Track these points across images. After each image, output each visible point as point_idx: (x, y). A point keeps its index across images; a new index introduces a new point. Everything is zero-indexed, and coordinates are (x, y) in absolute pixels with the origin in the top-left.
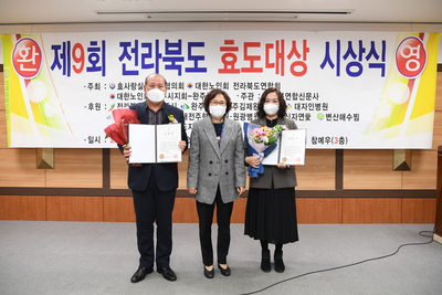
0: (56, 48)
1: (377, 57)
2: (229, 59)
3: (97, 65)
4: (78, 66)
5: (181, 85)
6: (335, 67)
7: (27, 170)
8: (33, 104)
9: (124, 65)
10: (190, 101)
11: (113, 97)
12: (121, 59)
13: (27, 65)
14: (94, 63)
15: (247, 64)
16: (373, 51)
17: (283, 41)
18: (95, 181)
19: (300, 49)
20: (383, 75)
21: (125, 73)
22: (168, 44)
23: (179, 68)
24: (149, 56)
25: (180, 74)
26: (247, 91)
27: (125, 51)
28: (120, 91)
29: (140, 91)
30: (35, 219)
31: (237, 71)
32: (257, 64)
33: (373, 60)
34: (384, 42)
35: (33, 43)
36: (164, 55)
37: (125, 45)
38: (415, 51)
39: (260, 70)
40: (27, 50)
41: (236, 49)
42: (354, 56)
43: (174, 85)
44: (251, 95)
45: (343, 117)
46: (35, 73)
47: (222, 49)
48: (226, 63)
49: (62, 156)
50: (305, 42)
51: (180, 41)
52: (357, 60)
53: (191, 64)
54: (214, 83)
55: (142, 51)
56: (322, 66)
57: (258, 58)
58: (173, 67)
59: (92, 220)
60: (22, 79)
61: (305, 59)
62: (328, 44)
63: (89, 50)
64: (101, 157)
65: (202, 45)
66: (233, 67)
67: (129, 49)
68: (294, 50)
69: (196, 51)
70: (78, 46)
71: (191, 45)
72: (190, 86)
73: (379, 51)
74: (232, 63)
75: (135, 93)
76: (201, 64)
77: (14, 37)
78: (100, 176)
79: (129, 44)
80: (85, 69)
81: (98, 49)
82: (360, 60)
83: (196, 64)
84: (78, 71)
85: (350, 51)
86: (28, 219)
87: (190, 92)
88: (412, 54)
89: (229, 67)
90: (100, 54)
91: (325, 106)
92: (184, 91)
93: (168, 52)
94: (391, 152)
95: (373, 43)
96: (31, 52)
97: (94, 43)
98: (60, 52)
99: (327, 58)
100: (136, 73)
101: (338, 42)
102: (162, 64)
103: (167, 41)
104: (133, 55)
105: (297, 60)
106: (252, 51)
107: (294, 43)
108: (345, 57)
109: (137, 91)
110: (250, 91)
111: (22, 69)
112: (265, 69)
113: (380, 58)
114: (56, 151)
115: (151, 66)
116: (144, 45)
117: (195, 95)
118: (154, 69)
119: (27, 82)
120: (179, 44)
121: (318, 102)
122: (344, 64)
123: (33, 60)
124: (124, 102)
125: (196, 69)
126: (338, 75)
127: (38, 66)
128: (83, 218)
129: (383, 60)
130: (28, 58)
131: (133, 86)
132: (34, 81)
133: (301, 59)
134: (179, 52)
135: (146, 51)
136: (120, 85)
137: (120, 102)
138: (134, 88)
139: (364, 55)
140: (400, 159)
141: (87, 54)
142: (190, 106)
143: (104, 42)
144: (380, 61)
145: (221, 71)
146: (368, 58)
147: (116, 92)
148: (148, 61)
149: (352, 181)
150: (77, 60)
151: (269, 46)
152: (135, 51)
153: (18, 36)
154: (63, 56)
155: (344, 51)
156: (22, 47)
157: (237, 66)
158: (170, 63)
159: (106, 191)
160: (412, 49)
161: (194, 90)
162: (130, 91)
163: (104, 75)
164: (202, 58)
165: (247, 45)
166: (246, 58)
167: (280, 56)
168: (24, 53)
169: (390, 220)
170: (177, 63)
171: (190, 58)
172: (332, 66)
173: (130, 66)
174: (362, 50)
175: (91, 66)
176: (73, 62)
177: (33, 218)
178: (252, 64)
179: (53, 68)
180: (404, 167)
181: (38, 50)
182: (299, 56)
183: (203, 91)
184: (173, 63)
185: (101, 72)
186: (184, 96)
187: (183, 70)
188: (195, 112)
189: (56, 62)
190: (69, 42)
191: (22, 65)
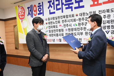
0: (28, 8)
3: (41, 12)
4: (35, 13)
5: (73, 16)
8: (24, 29)
9: (50, 10)
10: (77, 22)
11: (47, 24)
12: (49, 8)
14: (40, 11)
21: (51, 13)
23: (71, 7)
24: (59, 4)
25: (72, 10)
27: (50, 4)
28: (49, 21)
29: (56, 20)
31: (101, 4)
35: (22, 8)
37: (49, 2)
40: (21, 10)
43: (70, 16)
44: (109, 16)
46: (24, 18)
48: (94, 1)
54: (88, 12)
58: (69, 8)
60: (20, 20)
63: (38, 6)
66: (98, 2)
67: (51, 3)
70: (35, 6)
72: (77, 15)
74: (97, 0)
75: (54, 21)
79: (51, 1)
80: (37, 14)
81: (41, 6)
83: (79, 4)
84: (35, 15)
87: (77, 18)
89: (96, 3)
92: (75, 18)
93: (66, 2)
96: (22, 11)
97: (39, 4)
98: (30, 9)
100: (54, 13)
102: (64, 7)
104: (53, 6)
109: (55, 20)
110: (108, 13)
111: (20, 17)
115: (60, 9)
116: (56, 0)
117: (80, 19)
118: (61, 10)
119: (22, 21)
123: (23, 13)
124: (51, 25)
125: (79, 7)
130: (22, 13)
131: (54, 18)
132: (24, 21)
135: (57, 3)
136: (49, 18)
137: (49, 25)
138: (54, 19)
141: (38, 8)
142: (78, 24)
143: (42, 2)
145: (91, 6)
148: (59, 7)
150: (35, 11)
152: (53, 4)
153: (19, 6)
154: (31, 11)
158: (67, 6)
161: (79, 17)
162: (53, 21)
163: (43, 15)
164: (82, 1)
170: (70, 6)
173: (52, 10)
175: (39, 12)
179: (28, 15)
183: (83, 17)
184: (69, 6)
185: (42, 14)
186: (75, 20)
187: (73, 8)
188: (80, 27)
189: (29, 13)
190: (32, 5)
191: (20, 16)
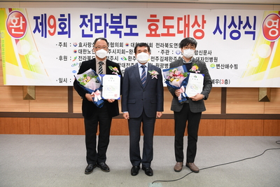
0: (37, 18)
1: (250, 27)
2: (153, 27)
3: (65, 30)
4: (52, 31)
5: (121, 45)
6: (223, 34)
7: (17, 100)
8: (21, 56)
9: (83, 31)
10: (127, 55)
11: (75, 52)
12: (81, 26)
13: (16, 30)
14: (63, 29)
15: (165, 31)
16: (248, 23)
17: (189, 16)
18: (63, 108)
19: (200, 22)
20: (254, 39)
21: (84, 36)
22: (112, 17)
23: (120, 33)
24: (100, 24)
25: (120, 37)
26: (165, 49)
27: (84, 21)
28: (80, 48)
30: (23, 133)
31: (158, 36)
32: (171, 31)
33: (247, 29)
34: (255, 17)
35: (20, 15)
36: (110, 24)
37: (84, 17)
38: (275, 23)
39: (174, 35)
40: (17, 19)
41: (158, 21)
42: (235, 26)
43: (117, 44)
44: (168, 51)
45: (227, 66)
46: (22, 35)
47: (149, 21)
48: (151, 30)
49: (40, 91)
50: (203, 16)
51: (121, 15)
52: (237, 29)
53: (128, 30)
55: (96, 21)
56: (214, 33)
57: (172, 27)
58: (116, 32)
59: (61, 134)
60: (13, 39)
61: (203, 28)
62: (218, 18)
63: (59, 20)
64: (67, 92)
65: (135, 17)
66: (156, 32)
67: (86, 20)
68: (196, 22)
69: (131, 22)
70: (52, 17)
71: (128, 17)
72: (127, 45)
73: (252, 23)
74: (155, 30)
75: (90, 49)
76: (134, 31)
77: (7, 11)
78: (66, 105)
79: (86, 16)
80: (56, 33)
81: (66, 20)
82: (239, 29)
83: (131, 30)
84: (52, 34)
85: (233, 23)
86: (18, 134)
87: (127, 49)
88: (273, 25)
89: (153, 33)
90: (67, 23)
91: (216, 59)
92: (123, 48)
93: (112, 22)
94: (257, 89)
95: (248, 18)
96: (19, 20)
97: (63, 15)
98: (40, 21)
99: (218, 27)
100: (91, 36)
101: (225, 17)
102: (109, 30)
103: (112, 15)
104: (89, 24)
105: (198, 28)
106: (168, 22)
107: (196, 17)
108: (229, 27)
110: (167, 48)
111: (13, 32)
112: (177, 35)
113: (252, 28)
114: (36, 87)
115: (101, 31)
116: (96, 17)
117: (131, 51)
118: (103, 33)
119: (17, 41)
120: (120, 17)
121: (211, 57)
122: (228, 31)
123: (21, 26)
124: (83, 55)
125: (131, 34)
126: (225, 38)
127: (24, 30)
128: (55, 132)
129: (254, 29)
131: (89, 44)
132: (22, 41)
133: (201, 28)
134: (120, 22)
135: (98, 21)
136: (80, 44)
137: (80, 55)
138: (90, 46)
139: (242, 26)
140: (263, 94)
141: (58, 23)
142: (127, 58)
143: (69, 15)
144: (252, 30)
145: (147, 35)
146: (244, 28)
147: (77, 48)
148: (99, 28)
149: (232, 109)
150: (51, 27)
151: (180, 19)
152: (90, 21)
153: (10, 10)
154: (41, 24)
155: (229, 23)
156: (13, 17)
157: (158, 32)
158: (114, 30)
159: (70, 115)
160: (273, 22)
161: (130, 47)
162: (87, 48)
163: (69, 37)
164: (135, 26)
165: (165, 18)
166: (165, 27)
167: (187, 25)
168: (14, 21)
169: (256, 134)
170: (118, 30)
171: (128, 26)
172: (221, 33)
173: (87, 31)
174: (241, 22)
175: (61, 31)
176: (48, 28)
177: (21, 132)
178: (168, 31)
179: (34, 32)
180: (266, 99)
181: (24, 19)
182: (199, 26)
184: (116, 30)
185: (67, 35)
186: (123, 52)
187: (123, 34)
188: (130, 62)
189: (37, 28)
190: (45, 15)
191: (13, 30)
